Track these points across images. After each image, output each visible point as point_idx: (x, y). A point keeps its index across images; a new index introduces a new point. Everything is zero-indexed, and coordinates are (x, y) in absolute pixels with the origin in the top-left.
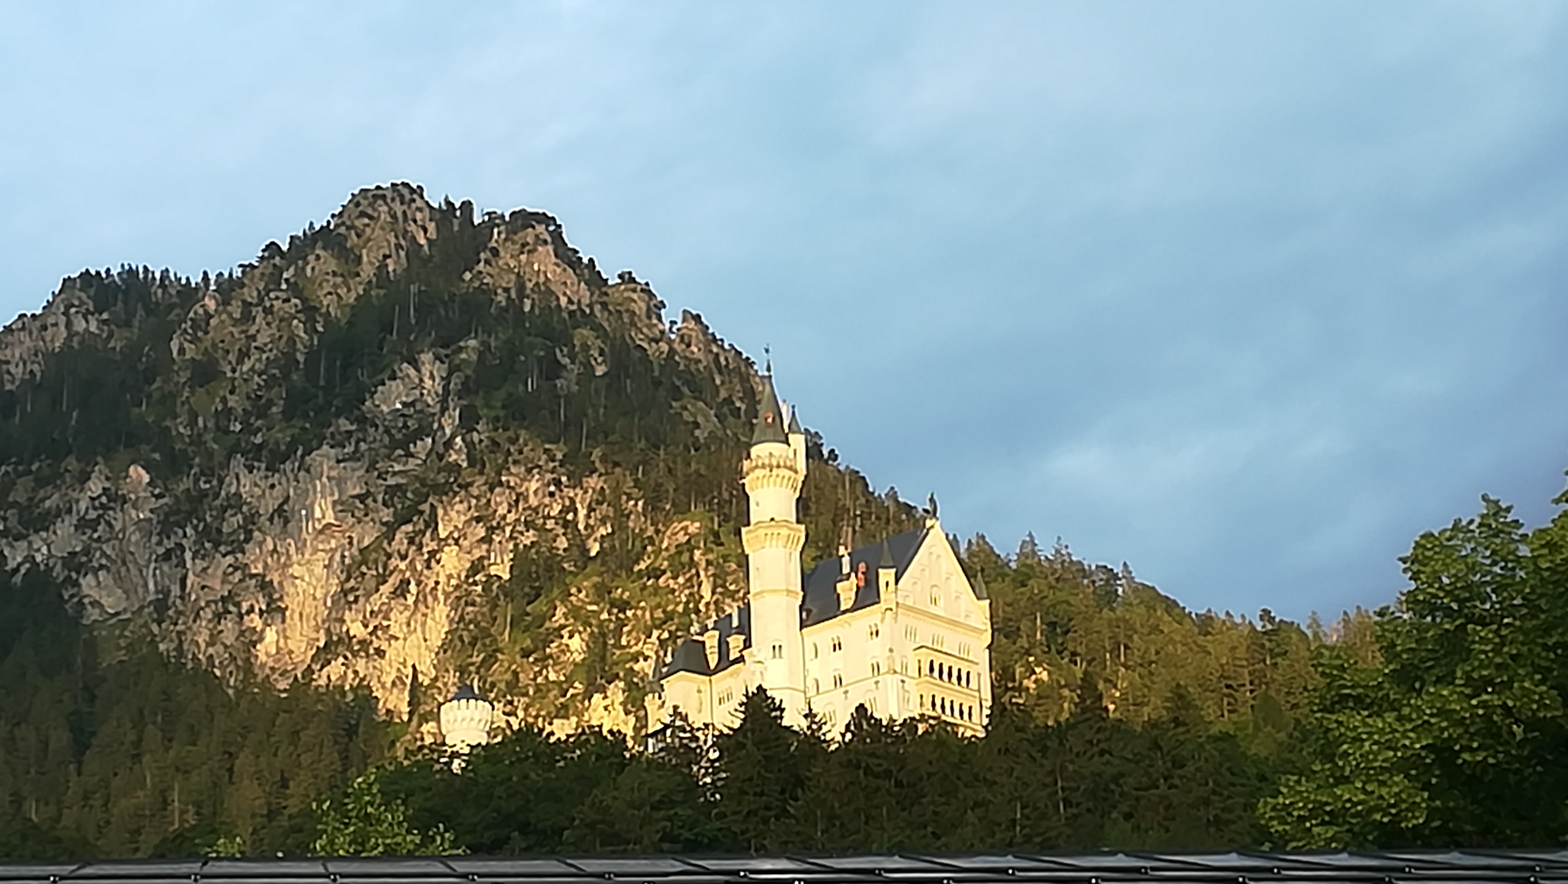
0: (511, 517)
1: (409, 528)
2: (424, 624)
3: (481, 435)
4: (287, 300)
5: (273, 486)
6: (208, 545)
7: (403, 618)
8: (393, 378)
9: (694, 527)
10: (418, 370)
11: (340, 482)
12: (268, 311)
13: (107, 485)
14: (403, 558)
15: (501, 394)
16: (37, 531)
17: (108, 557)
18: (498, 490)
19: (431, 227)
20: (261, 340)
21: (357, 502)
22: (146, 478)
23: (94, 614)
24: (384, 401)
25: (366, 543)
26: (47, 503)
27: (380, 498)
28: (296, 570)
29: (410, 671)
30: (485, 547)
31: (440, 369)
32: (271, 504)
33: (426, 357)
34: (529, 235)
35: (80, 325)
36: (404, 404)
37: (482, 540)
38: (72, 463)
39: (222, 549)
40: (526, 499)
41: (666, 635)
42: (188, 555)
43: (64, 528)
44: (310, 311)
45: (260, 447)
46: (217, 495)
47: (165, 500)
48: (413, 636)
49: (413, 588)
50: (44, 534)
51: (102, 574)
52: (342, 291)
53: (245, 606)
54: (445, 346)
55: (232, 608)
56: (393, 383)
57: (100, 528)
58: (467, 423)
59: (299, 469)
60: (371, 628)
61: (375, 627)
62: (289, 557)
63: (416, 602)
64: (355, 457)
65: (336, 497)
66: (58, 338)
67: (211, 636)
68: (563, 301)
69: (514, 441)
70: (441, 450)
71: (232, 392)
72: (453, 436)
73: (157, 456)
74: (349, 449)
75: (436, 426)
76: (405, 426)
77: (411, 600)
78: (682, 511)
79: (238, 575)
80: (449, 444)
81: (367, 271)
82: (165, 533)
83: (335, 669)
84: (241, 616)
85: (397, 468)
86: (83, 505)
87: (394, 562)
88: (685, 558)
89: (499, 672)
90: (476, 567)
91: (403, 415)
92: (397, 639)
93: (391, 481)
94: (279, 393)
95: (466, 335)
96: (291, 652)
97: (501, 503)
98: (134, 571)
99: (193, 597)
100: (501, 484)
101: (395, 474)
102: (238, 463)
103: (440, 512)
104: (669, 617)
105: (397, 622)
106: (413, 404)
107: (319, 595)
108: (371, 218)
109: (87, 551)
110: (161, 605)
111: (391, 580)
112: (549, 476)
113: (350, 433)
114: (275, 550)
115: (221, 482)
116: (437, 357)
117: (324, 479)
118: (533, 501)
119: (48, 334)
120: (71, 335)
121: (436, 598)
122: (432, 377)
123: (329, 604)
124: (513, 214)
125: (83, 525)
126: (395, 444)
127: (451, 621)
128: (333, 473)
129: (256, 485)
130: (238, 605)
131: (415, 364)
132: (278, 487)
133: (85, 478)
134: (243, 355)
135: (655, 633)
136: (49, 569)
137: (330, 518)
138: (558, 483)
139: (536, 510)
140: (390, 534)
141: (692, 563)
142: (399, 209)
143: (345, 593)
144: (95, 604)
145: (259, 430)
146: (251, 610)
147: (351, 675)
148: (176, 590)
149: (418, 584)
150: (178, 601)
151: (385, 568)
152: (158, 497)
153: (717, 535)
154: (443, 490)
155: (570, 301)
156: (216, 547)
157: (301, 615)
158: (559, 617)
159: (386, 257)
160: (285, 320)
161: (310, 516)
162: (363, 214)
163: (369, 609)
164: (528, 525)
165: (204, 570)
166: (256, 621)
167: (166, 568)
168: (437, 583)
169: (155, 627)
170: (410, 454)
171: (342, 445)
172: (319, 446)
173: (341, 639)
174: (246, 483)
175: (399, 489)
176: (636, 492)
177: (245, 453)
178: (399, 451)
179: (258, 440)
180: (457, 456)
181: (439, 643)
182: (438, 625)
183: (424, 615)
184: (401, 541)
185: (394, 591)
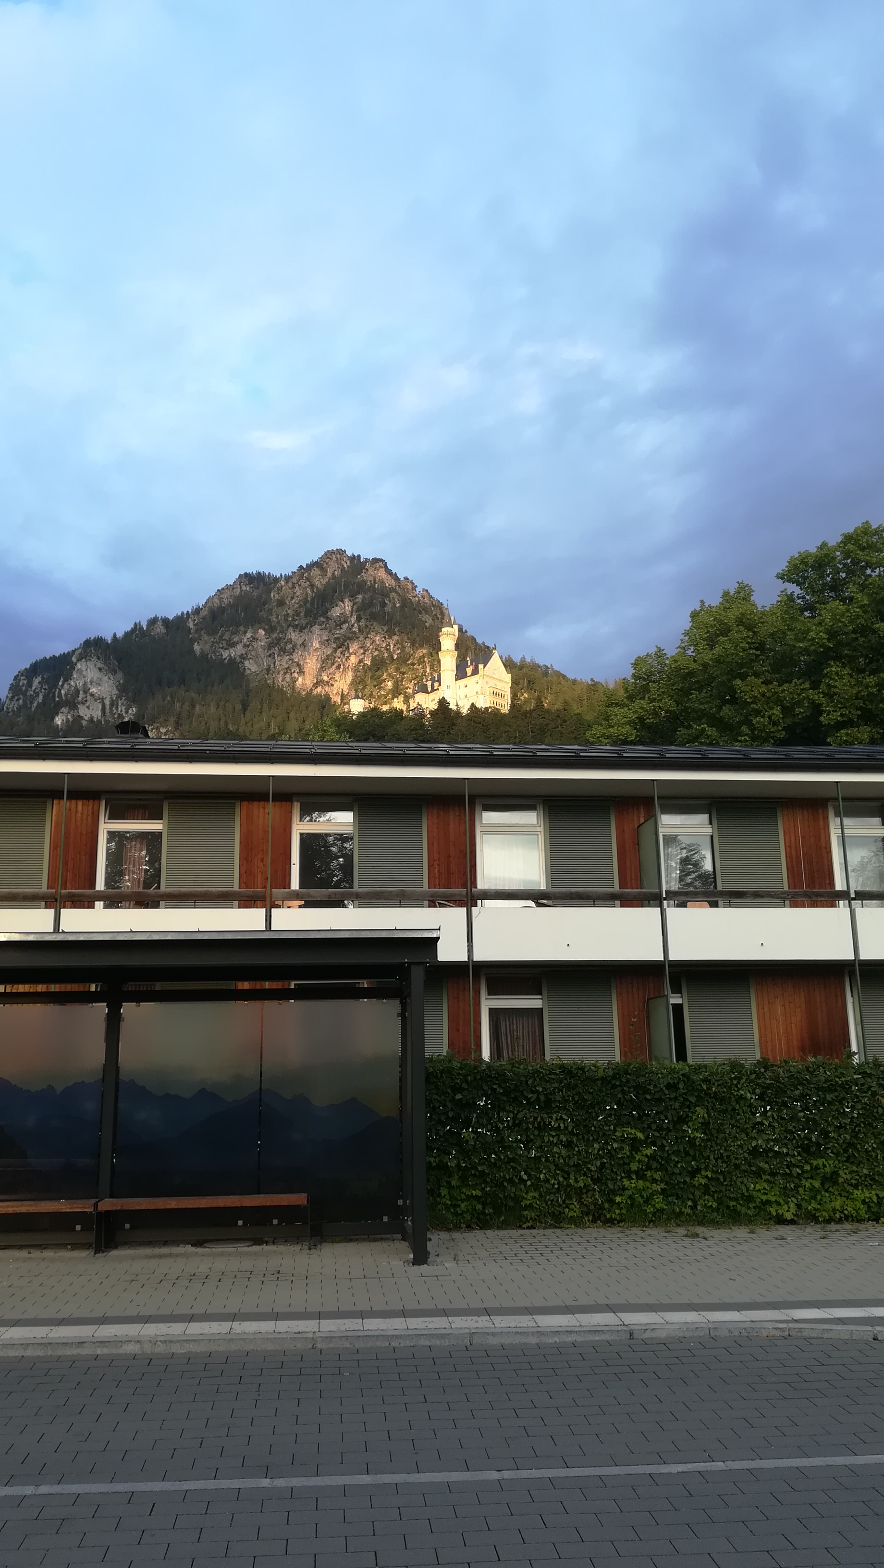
0: (371, 647)
1: (341, 649)
2: (345, 677)
3: (363, 623)
4: (305, 582)
5: (301, 636)
6: (282, 653)
7: (339, 675)
8: (337, 606)
9: (425, 651)
10: (343, 603)
11: (321, 636)
12: (300, 585)
13: (252, 635)
14: (339, 658)
15: (369, 611)
16: (231, 647)
17: (252, 656)
18: (367, 639)
19: (348, 562)
20: (298, 594)
21: (326, 642)
22: (264, 633)
23: (248, 672)
24: (334, 613)
25: (328, 653)
26: (235, 639)
27: (332, 641)
28: (308, 661)
29: (341, 690)
30: (363, 655)
31: (350, 604)
32: (300, 642)
33: (346, 600)
34: (377, 565)
35: (244, 588)
36: (340, 614)
38: (242, 628)
39: (286, 654)
40: (375, 642)
41: (416, 682)
42: (276, 656)
43: (240, 647)
44: (312, 586)
45: (297, 625)
46: (284, 639)
47: (269, 639)
48: (342, 681)
49: (342, 667)
50: (234, 648)
51: (251, 661)
52: (322, 580)
53: (293, 671)
54: (352, 597)
56: (337, 608)
57: (250, 647)
58: (359, 619)
59: (309, 631)
60: (329, 678)
61: (331, 678)
62: (305, 657)
63: (343, 671)
64: (325, 629)
65: (320, 640)
66: (237, 592)
67: (283, 679)
68: (387, 585)
69: (372, 625)
70: (350, 627)
71: (289, 609)
72: (354, 623)
73: (267, 627)
74: (324, 626)
75: (349, 620)
76: (340, 620)
77: (341, 670)
78: (421, 646)
79: (290, 662)
80: (353, 626)
81: (329, 574)
82: (269, 649)
83: (319, 689)
84: (291, 674)
85: (338, 632)
86: (245, 640)
87: (336, 659)
88: (422, 660)
89: (367, 691)
90: (361, 661)
91: (339, 617)
92: (337, 681)
93: (336, 636)
94: (303, 610)
95: (358, 593)
96: (306, 684)
97: (368, 643)
98: (260, 660)
99: (277, 668)
100: (368, 637)
101: (337, 634)
102: (291, 629)
103: (350, 645)
104: (417, 677)
105: (337, 676)
106: (342, 614)
107: (314, 668)
108: (330, 559)
109: (246, 654)
110: (268, 670)
111: (335, 665)
112: (382, 636)
113: (324, 622)
114: (301, 655)
115: (286, 635)
116: (350, 600)
117: (316, 635)
118: (378, 643)
119: (235, 590)
120: (241, 591)
121: (349, 670)
122: (348, 606)
123: (317, 671)
124: (372, 559)
125: (245, 646)
126: (337, 625)
127: (353, 676)
128: (319, 633)
129: (296, 636)
130: (290, 670)
131: (343, 601)
133: (245, 632)
134: (292, 598)
135: (413, 681)
136: (235, 659)
137: (318, 646)
138: (385, 637)
139: (378, 645)
140: (335, 650)
141: (424, 662)
142: (338, 556)
143: (322, 668)
144: (249, 669)
145: (297, 620)
146: (294, 672)
147: (323, 691)
148: (272, 666)
149: (344, 665)
150: (273, 669)
151: (334, 661)
152: (267, 638)
153: (431, 654)
154: (351, 639)
155: (389, 585)
156: (284, 653)
157: (309, 674)
158: (385, 676)
159: (335, 570)
160: (305, 588)
161: (312, 645)
162: (328, 558)
163: (329, 672)
164: (376, 649)
165: (281, 660)
166: (296, 675)
167: (269, 659)
168: (349, 666)
169: (266, 676)
170: (341, 628)
171: (321, 625)
172: (315, 625)
173: (321, 681)
174: (293, 635)
175: (338, 638)
176: (408, 641)
177: (293, 627)
178: (338, 627)
179: (297, 623)
180: (355, 629)
181: (349, 683)
182: (349, 678)
183: (345, 675)
184: (338, 653)
185: (336, 668)
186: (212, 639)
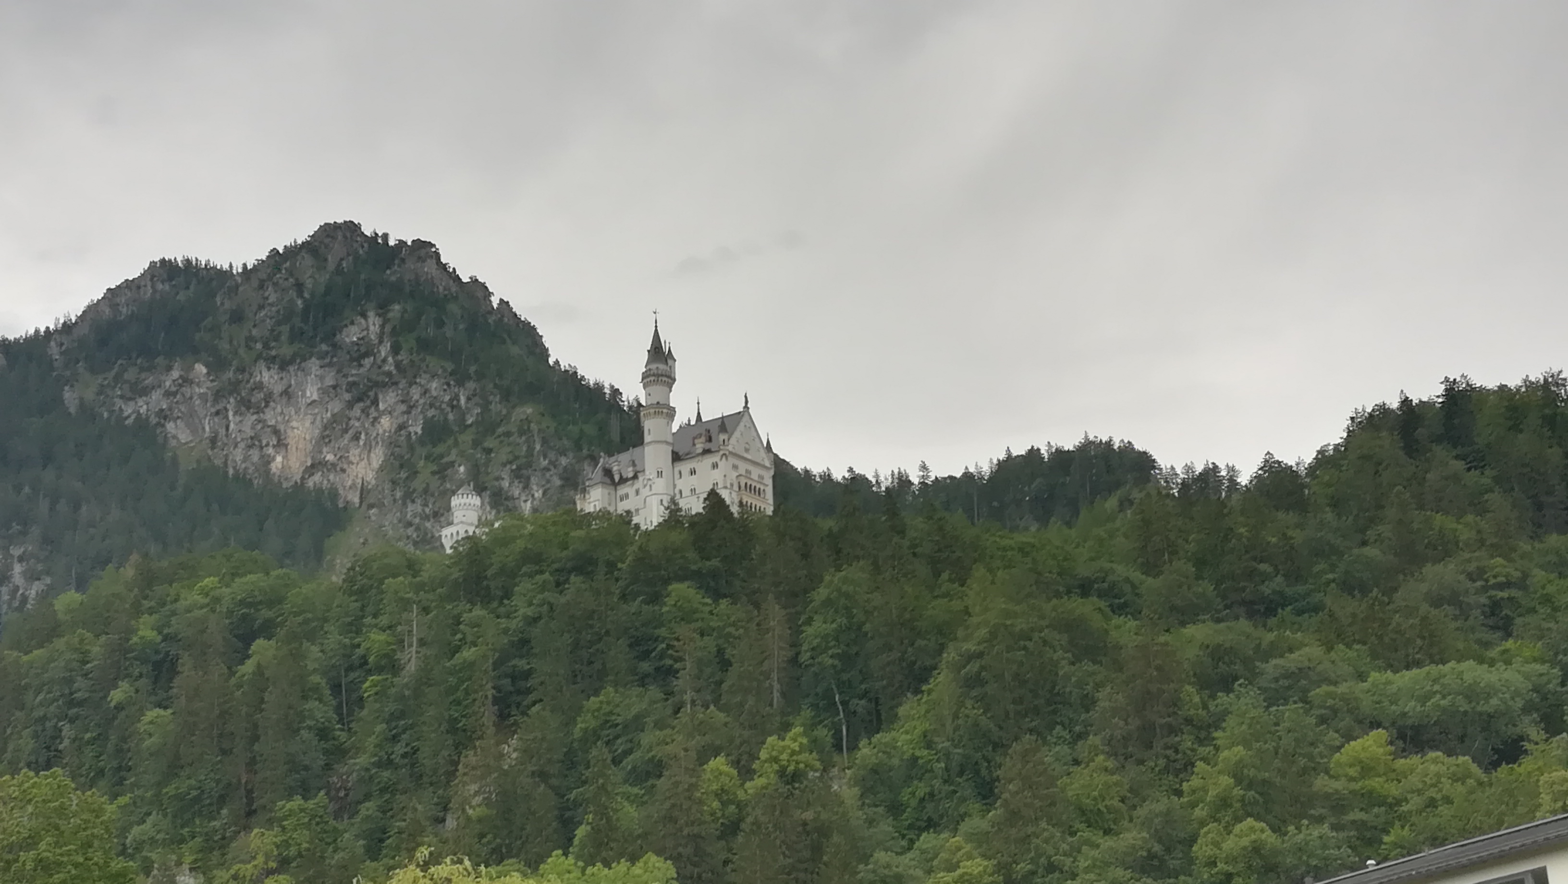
0: (422, 401)
1: (362, 404)
2: (369, 456)
3: (403, 356)
4: (286, 279)
5: (282, 379)
6: (243, 409)
7: (357, 452)
8: (352, 323)
9: (529, 411)
10: (366, 320)
11: (321, 378)
12: (275, 284)
13: (182, 373)
14: (359, 419)
16: (141, 396)
17: (182, 412)
18: (414, 386)
19: (366, 245)
20: (270, 301)
21: (331, 390)
22: (205, 371)
23: (173, 443)
24: (347, 336)
25: (336, 411)
26: (146, 382)
27: (344, 387)
28: (294, 424)
29: (360, 481)
30: (406, 416)
31: (379, 320)
32: (278, 389)
33: (371, 314)
34: (422, 253)
35: (160, 287)
36: (359, 339)
37: (404, 413)
38: (160, 360)
39: (251, 411)
40: (430, 393)
42: (231, 414)
43: (156, 395)
44: (299, 287)
45: (275, 357)
46: (248, 382)
47: (215, 384)
48: (363, 463)
49: (363, 436)
50: (145, 399)
51: (179, 421)
52: (317, 276)
53: (264, 443)
54: (381, 308)
55: (257, 443)
56: (352, 326)
57: (178, 397)
58: (396, 350)
59: (298, 369)
60: (338, 457)
61: (341, 457)
62: (290, 416)
63: (365, 444)
64: (330, 365)
65: (319, 385)
66: (147, 293)
67: (244, 457)
68: (441, 288)
69: (423, 360)
70: (380, 363)
71: (255, 326)
72: (387, 357)
73: (211, 359)
74: (327, 360)
75: (376, 351)
76: (358, 350)
77: (361, 443)
78: (522, 402)
79: (259, 427)
80: (384, 361)
81: (331, 265)
82: (216, 401)
83: (317, 477)
84: (262, 448)
85: (354, 372)
86: (168, 384)
87: (352, 422)
88: (525, 427)
89: (418, 484)
90: (401, 427)
91: (357, 344)
92: (353, 464)
93: (350, 379)
94: (285, 329)
95: (393, 303)
96: (290, 468)
97: (415, 393)
98: (197, 421)
99: (233, 436)
100: (416, 383)
101: (352, 375)
102: (262, 365)
103: (381, 396)
104: (517, 458)
105: (354, 453)
106: (363, 338)
107: (308, 437)
108: (332, 237)
109: (170, 409)
110: (213, 441)
111: (350, 432)
112: (443, 380)
113: (327, 353)
114: (282, 413)
115: (252, 375)
116: (377, 314)
117: (313, 376)
118: (434, 394)
119: (142, 290)
120: (155, 291)
121: (377, 443)
122: (374, 324)
123: (313, 442)
124: (413, 241)
125: (168, 394)
126: (352, 360)
127: (386, 455)
128: (318, 373)
129: (271, 377)
130: (260, 441)
131: (365, 317)
132: (285, 379)
133: (169, 369)
134: (261, 307)
136: (148, 418)
137: (315, 397)
138: (448, 384)
139: (435, 398)
140: (350, 405)
142: (348, 234)
143: (324, 438)
144: (175, 437)
145: (273, 347)
146: (267, 445)
147: (325, 482)
148: (222, 431)
149: (367, 434)
150: (224, 438)
151: (347, 424)
152: (212, 381)
154: (383, 386)
155: (445, 289)
156: (248, 408)
157: (297, 448)
158: (452, 457)
159: (341, 260)
160: (286, 291)
161: (304, 394)
162: (328, 236)
163: (337, 446)
164: (431, 406)
165: (241, 421)
166: (270, 451)
167: (216, 420)
168: (378, 434)
169: (210, 452)
170: (361, 366)
171: (323, 358)
172: (310, 358)
173: (320, 463)
174: (267, 376)
175: (354, 384)
176: (495, 391)
177: (265, 360)
178: (355, 363)
179: (273, 353)
180: (390, 367)
181: (378, 466)
182: (378, 457)
183: (370, 451)
184: (357, 411)
185: (352, 438)
186: (99, 381)
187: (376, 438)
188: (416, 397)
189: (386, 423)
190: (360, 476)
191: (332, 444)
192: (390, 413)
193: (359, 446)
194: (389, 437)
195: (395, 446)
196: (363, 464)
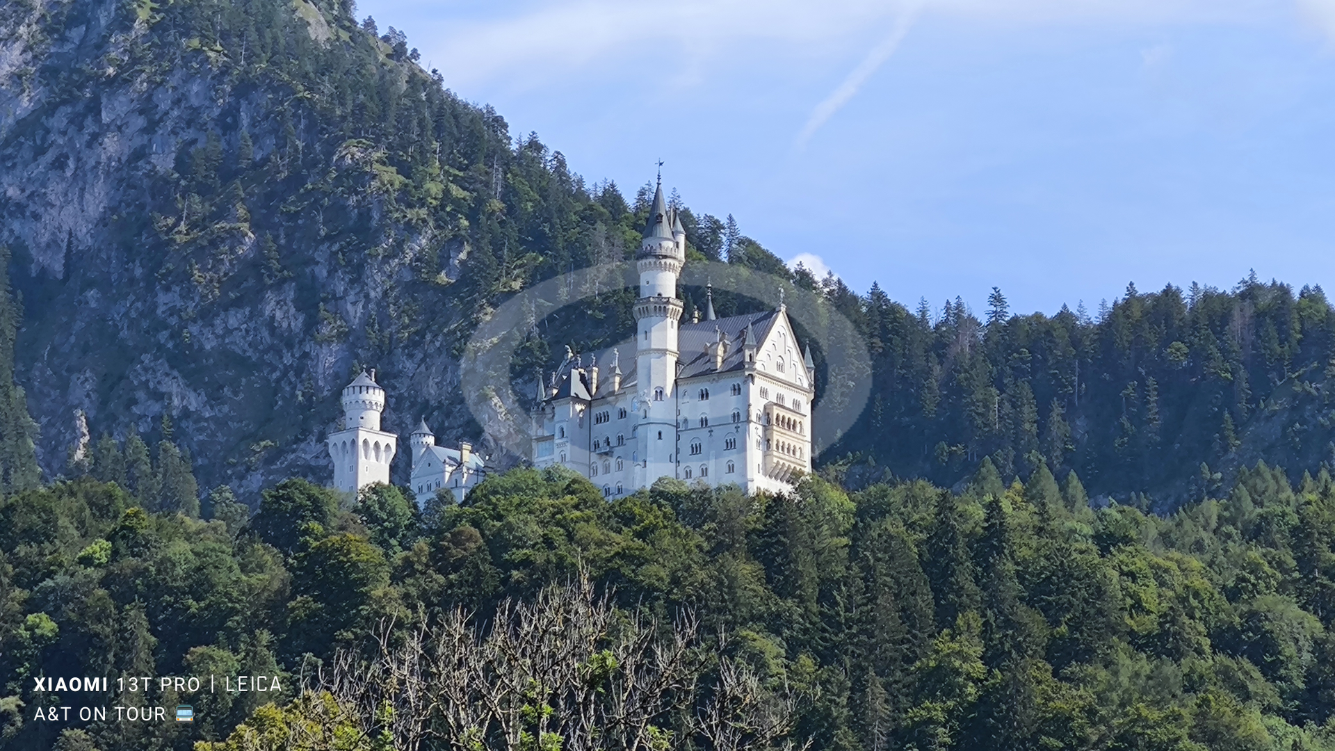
0: (173, 114)
1: (69, 109)
2: (81, 197)
7: (60, 188)
14: (64, 133)
29: (65, 236)
37: (143, 131)
40: (188, 100)
48: (70, 207)
60: (28, 192)
61: (32, 193)
63: (75, 175)
77: (69, 174)
87: (52, 137)
90: (140, 154)
92: (53, 206)
101: (51, 55)
103: (104, 100)
105: (54, 190)
121: (96, 176)
127: (111, 199)
149: (78, 160)
151: (44, 139)
168: (98, 163)
181: (97, 215)
182: (97, 198)
183: (83, 190)
184: (59, 120)
185: (53, 163)
187: (95, 167)
188: (163, 107)
189: (111, 145)
190: (65, 228)
191: (18, 171)
192: (119, 128)
193: (63, 179)
194: (118, 170)
195: (129, 186)
196: (70, 209)
